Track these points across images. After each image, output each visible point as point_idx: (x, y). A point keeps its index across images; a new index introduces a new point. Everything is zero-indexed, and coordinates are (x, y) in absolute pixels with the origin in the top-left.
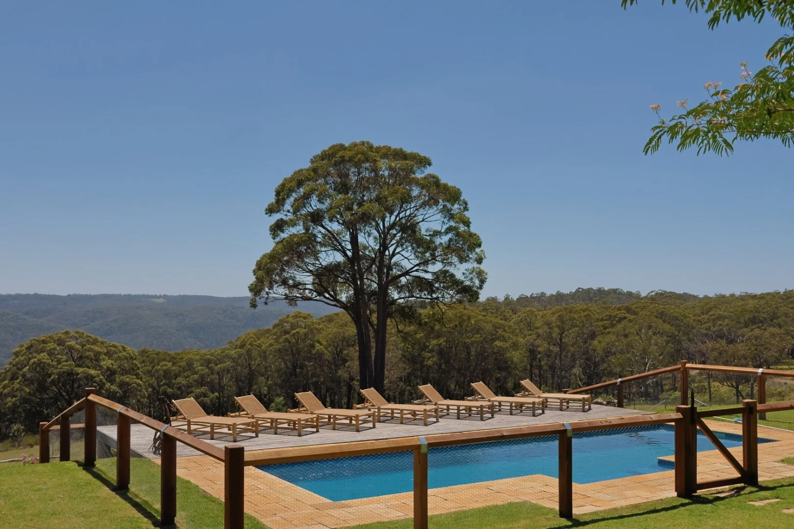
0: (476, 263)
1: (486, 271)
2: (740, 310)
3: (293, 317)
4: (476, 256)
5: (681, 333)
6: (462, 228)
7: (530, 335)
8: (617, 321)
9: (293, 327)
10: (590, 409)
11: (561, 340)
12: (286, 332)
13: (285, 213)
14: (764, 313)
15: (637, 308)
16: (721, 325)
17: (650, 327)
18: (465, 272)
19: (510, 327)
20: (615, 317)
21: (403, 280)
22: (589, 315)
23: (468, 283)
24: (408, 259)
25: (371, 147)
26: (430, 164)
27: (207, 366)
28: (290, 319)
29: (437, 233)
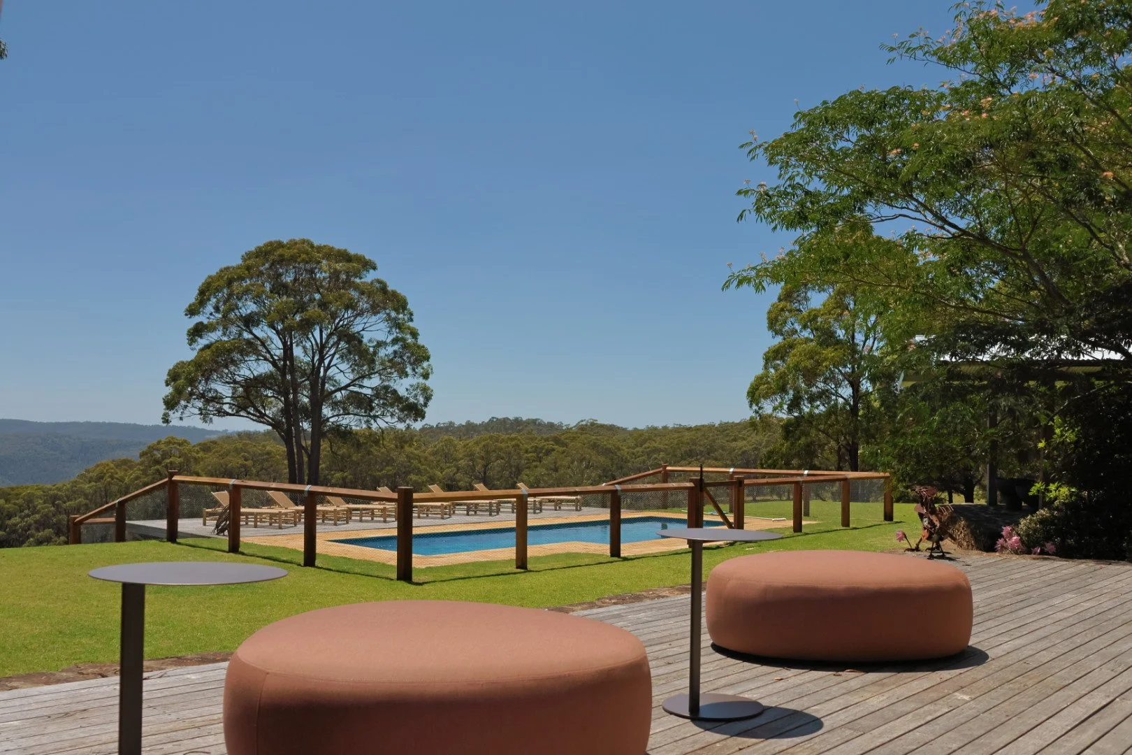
0: (421, 378)
1: (431, 387)
2: (676, 442)
3: (165, 443)
4: (422, 371)
5: (615, 467)
6: (410, 340)
7: (449, 468)
8: (544, 453)
9: (165, 455)
10: (580, 510)
11: (485, 473)
12: (157, 462)
13: (207, 316)
14: (700, 446)
15: (566, 439)
16: (656, 458)
17: (581, 461)
18: (409, 387)
19: (426, 459)
20: (542, 449)
21: (339, 395)
22: (518, 446)
23: (412, 400)
24: (344, 373)
25: (312, 246)
26: (375, 268)
27: (53, 504)
28: (163, 446)
29: (380, 344)
